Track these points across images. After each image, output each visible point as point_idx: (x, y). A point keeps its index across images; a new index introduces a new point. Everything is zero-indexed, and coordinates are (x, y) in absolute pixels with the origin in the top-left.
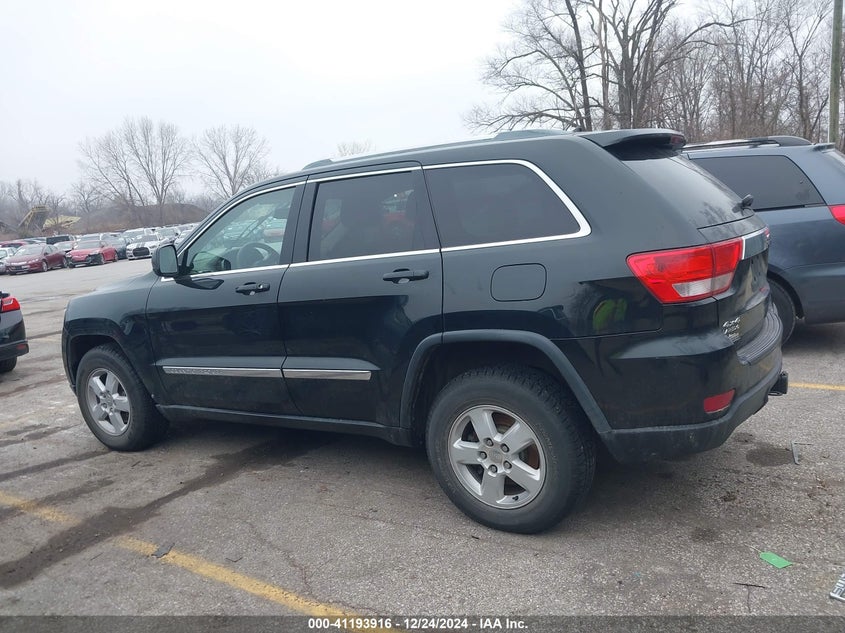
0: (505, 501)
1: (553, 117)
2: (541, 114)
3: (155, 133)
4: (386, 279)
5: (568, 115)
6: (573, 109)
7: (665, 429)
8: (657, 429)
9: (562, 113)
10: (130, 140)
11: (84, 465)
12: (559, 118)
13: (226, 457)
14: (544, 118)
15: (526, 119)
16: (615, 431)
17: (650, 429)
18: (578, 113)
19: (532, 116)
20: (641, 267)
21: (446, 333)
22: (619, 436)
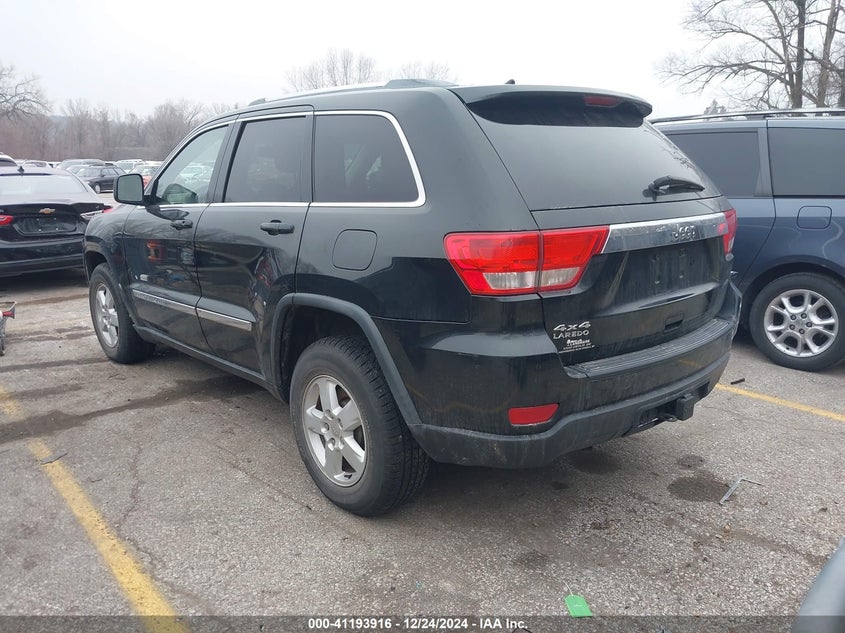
0: (340, 477)
1: (758, 69)
2: (746, 66)
3: (354, 65)
4: (263, 229)
5: (774, 69)
6: (784, 63)
7: (470, 433)
8: (463, 432)
9: (769, 66)
10: (331, 71)
11: (77, 369)
12: (765, 71)
13: (184, 382)
14: (748, 71)
15: (728, 70)
16: (425, 426)
17: (456, 431)
18: (789, 66)
19: (735, 68)
20: (455, 250)
21: (298, 294)
22: (428, 432)
